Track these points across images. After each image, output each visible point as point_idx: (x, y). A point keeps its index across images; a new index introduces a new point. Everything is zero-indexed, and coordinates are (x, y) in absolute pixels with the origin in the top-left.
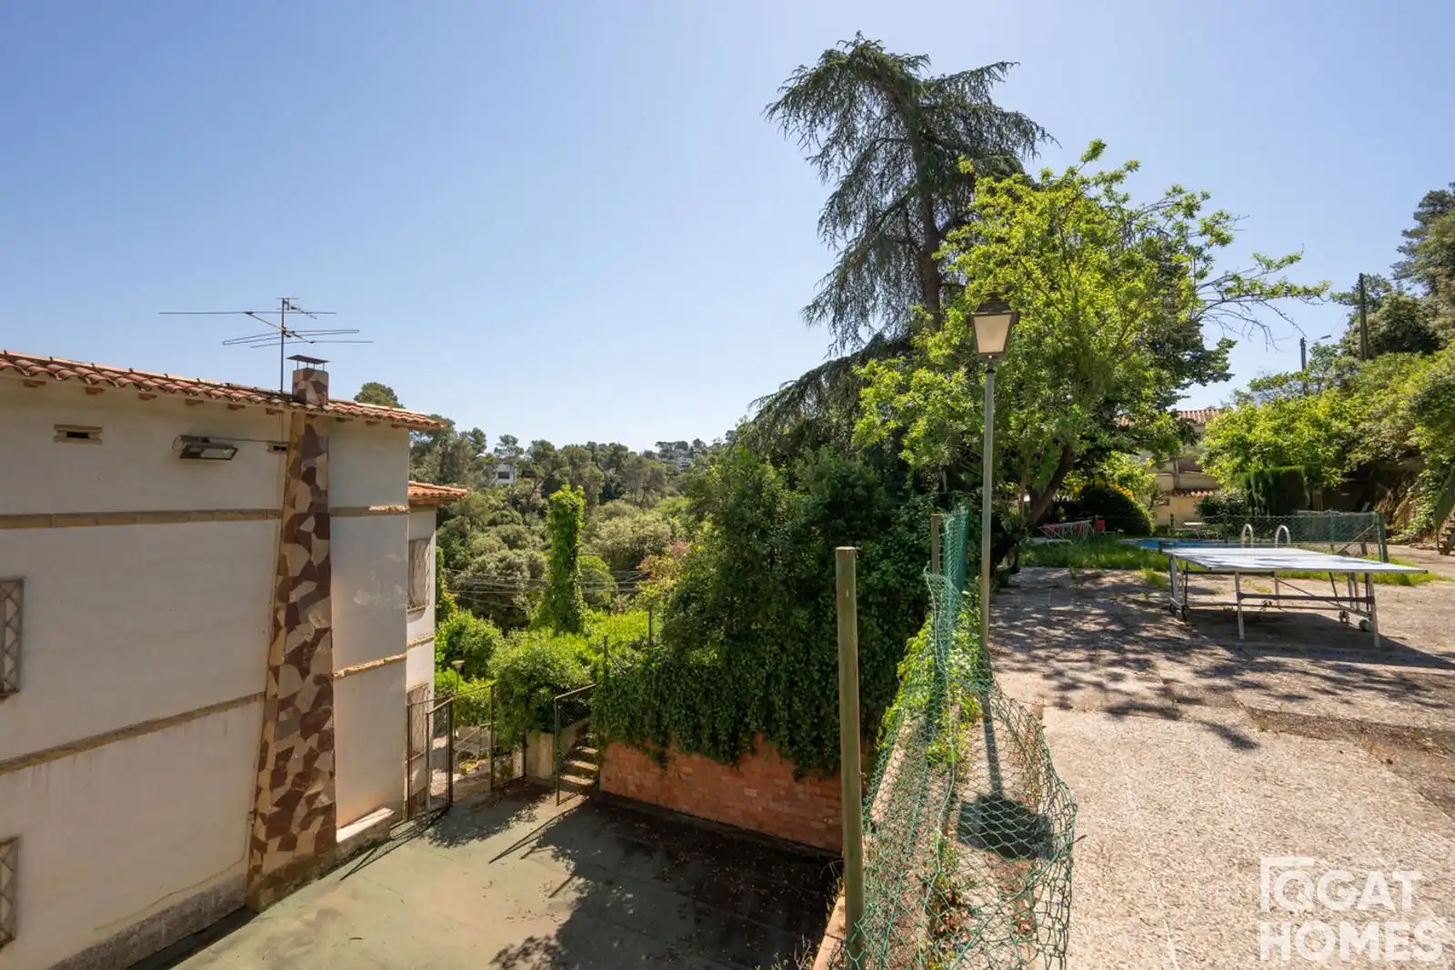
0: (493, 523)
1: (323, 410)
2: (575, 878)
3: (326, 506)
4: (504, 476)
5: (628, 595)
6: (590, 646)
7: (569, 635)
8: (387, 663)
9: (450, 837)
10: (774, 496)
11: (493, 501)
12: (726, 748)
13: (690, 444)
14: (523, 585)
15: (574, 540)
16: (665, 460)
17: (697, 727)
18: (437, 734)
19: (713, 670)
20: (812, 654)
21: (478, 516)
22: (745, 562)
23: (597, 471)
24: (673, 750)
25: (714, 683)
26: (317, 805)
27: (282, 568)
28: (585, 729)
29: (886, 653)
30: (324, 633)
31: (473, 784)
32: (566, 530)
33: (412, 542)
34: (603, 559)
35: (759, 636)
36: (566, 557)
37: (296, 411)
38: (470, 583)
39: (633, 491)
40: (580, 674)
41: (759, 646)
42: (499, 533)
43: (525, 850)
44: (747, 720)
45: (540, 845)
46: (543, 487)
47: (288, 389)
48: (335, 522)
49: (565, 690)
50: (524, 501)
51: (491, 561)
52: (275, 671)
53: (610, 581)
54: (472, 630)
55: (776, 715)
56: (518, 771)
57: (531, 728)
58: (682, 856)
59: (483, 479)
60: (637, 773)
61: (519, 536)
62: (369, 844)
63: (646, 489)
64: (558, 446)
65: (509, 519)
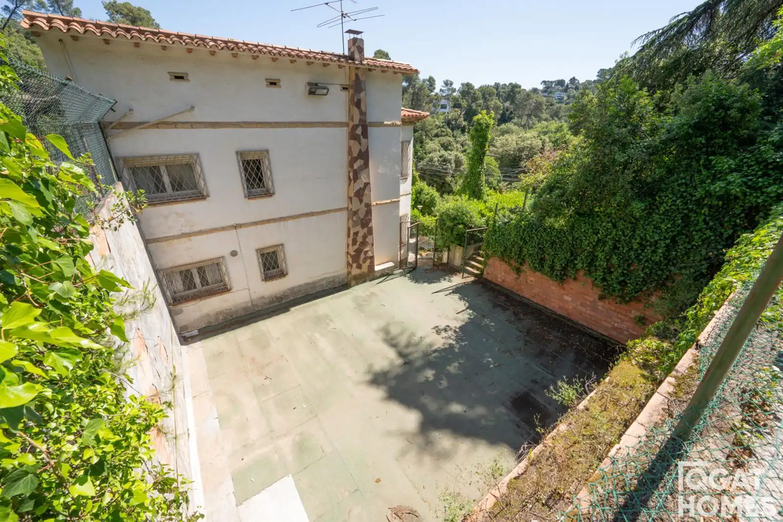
0: (437, 136)
1: (362, 64)
2: (468, 310)
3: (366, 121)
4: (444, 107)
5: (507, 183)
6: (487, 208)
7: (475, 200)
8: (392, 202)
9: (416, 279)
10: (642, 118)
11: (437, 123)
12: (559, 273)
13: (567, 81)
14: (451, 171)
15: (484, 147)
16: (546, 94)
17: (542, 260)
18: (412, 236)
19: (560, 231)
20: (638, 232)
21: (429, 131)
22: (604, 166)
23: (499, 103)
24: (525, 268)
25: (558, 238)
26: (368, 255)
27: (350, 152)
28: (479, 248)
29: (703, 241)
30: (367, 184)
31: (425, 261)
32: (481, 140)
33: (402, 142)
34: (495, 160)
35: (598, 216)
36: (478, 157)
37: (351, 65)
38: (425, 168)
39: (520, 117)
40: (480, 221)
41: (597, 222)
42: (440, 141)
43: (447, 292)
44: (576, 262)
45: (453, 292)
46: (465, 114)
47: (346, 53)
48: (370, 130)
49: (471, 228)
50: (453, 122)
51: (435, 156)
52: (350, 199)
53: (498, 173)
54: (426, 192)
55: (597, 264)
56: (445, 260)
57: (453, 242)
58: (521, 316)
59: (433, 109)
60: (503, 274)
61: (450, 144)
62: (386, 274)
63: (529, 116)
64: (477, 86)
65: (445, 133)
